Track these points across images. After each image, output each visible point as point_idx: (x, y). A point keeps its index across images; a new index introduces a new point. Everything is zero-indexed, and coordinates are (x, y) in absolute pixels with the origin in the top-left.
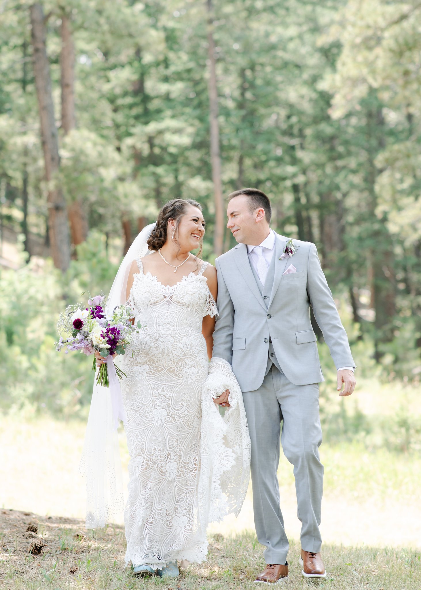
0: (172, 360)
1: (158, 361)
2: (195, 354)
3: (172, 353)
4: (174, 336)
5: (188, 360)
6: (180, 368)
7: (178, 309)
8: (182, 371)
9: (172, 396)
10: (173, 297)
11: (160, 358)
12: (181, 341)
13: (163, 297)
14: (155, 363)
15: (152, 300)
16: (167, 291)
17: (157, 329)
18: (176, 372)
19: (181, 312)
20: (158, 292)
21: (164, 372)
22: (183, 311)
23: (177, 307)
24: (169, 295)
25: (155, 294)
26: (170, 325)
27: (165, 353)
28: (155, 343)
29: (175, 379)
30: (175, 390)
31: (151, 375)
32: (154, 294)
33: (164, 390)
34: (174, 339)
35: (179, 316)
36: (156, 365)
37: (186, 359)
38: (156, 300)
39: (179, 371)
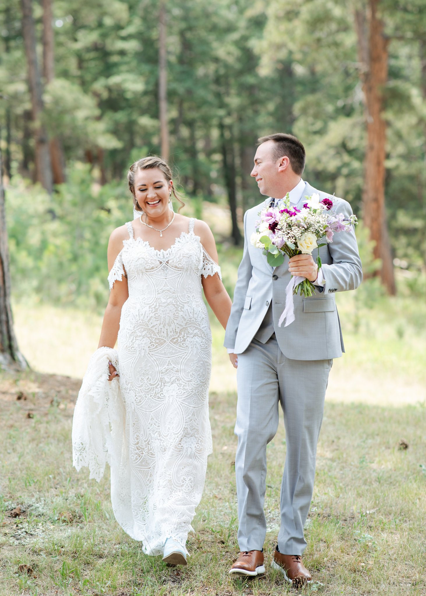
0: (174, 329)
1: (159, 332)
2: (197, 322)
3: (174, 322)
4: (175, 303)
5: (190, 329)
6: (183, 337)
7: (176, 275)
8: (186, 341)
9: (180, 369)
10: (170, 262)
11: (161, 329)
12: (182, 309)
13: (158, 262)
14: (156, 335)
15: (147, 266)
16: (162, 256)
17: (156, 297)
18: (180, 343)
19: (179, 277)
20: (153, 258)
21: (167, 344)
22: (181, 276)
23: (175, 272)
24: (164, 260)
25: (150, 260)
26: (170, 292)
27: (167, 323)
28: (155, 313)
29: (180, 350)
30: (182, 361)
31: (154, 349)
32: (148, 260)
33: (170, 363)
34: (176, 307)
35: (179, 281)
36: (157, 336)
37: (188, 328)
38: (151, 266)
39: (183, 341)
